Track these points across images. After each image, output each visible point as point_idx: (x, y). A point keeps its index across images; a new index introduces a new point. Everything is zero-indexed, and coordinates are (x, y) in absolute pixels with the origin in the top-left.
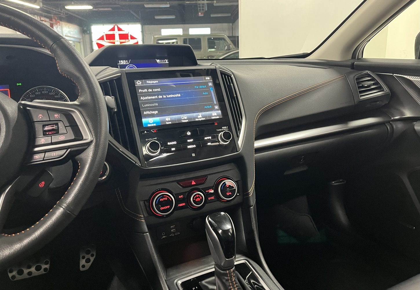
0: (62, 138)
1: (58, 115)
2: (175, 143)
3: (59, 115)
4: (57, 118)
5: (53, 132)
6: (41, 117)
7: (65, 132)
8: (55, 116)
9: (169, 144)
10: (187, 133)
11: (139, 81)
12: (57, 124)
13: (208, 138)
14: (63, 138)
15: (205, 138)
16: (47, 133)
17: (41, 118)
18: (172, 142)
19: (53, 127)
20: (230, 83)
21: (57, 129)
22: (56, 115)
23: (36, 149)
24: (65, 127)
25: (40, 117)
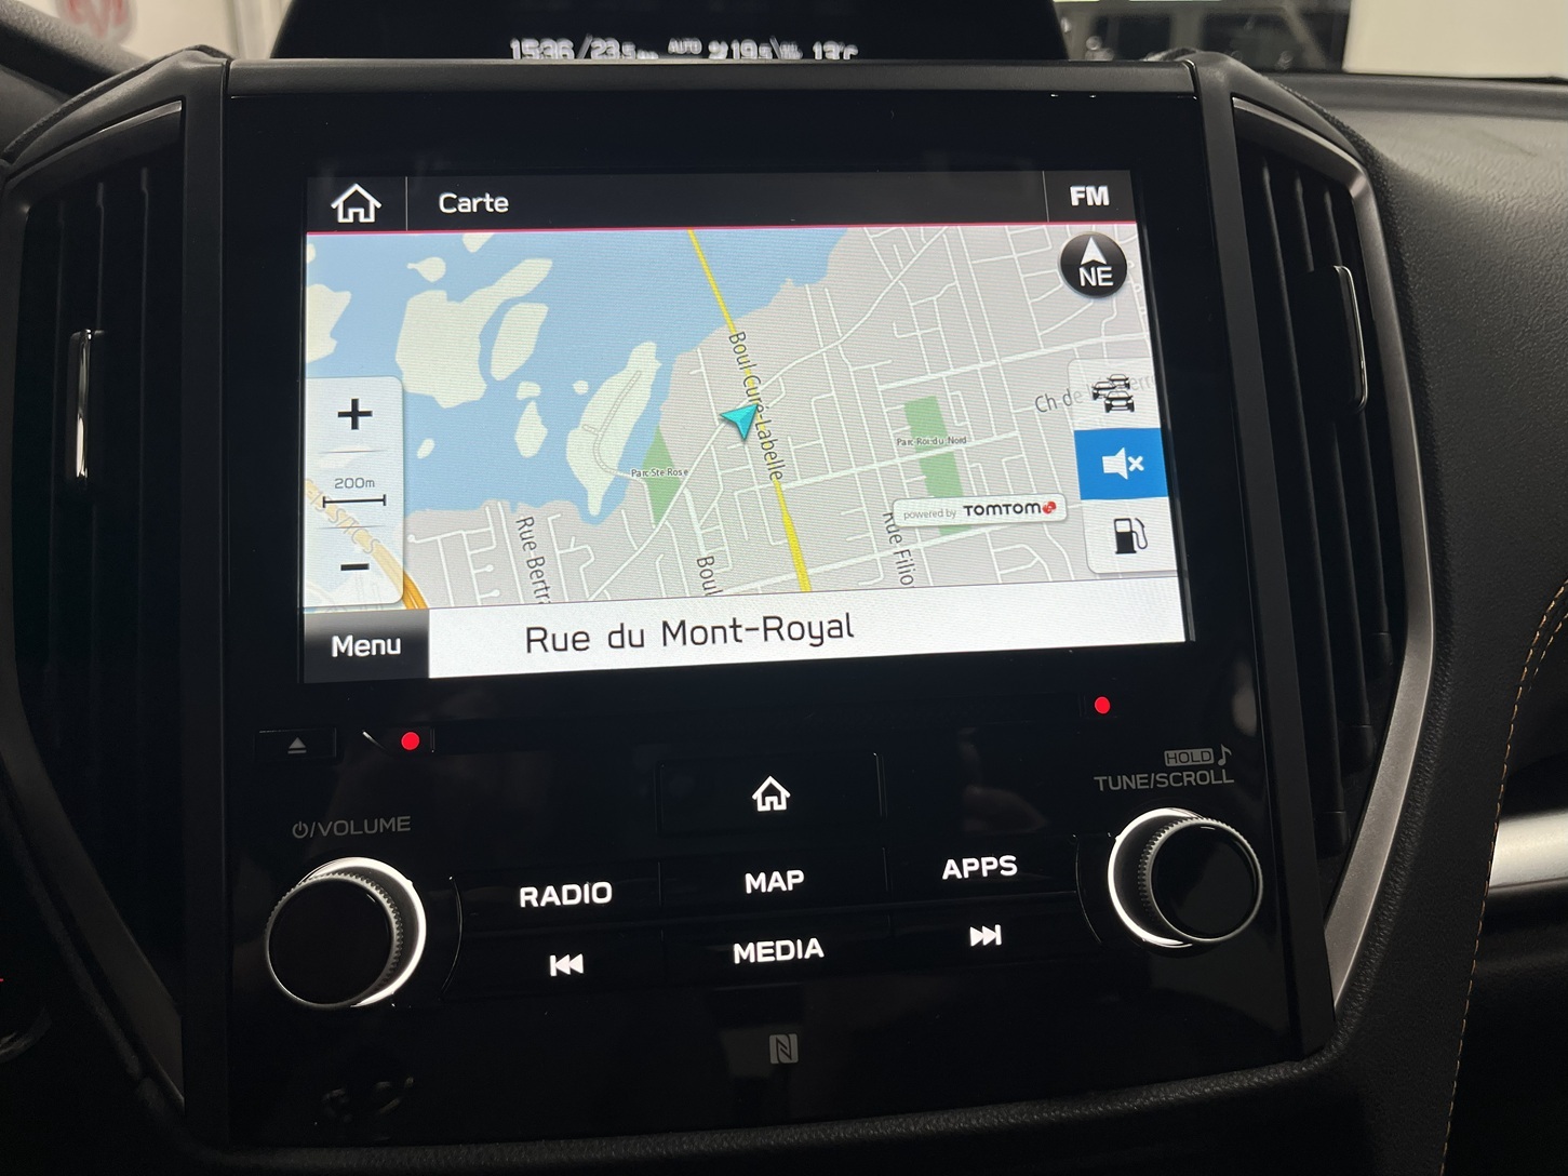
2: (596, 893)
9: (528, 896)
10: (757, 795)
11: (356, 187)
13: (987, 864)
15: (950, 869)
18: (565, 888)
20: (1325, 259)
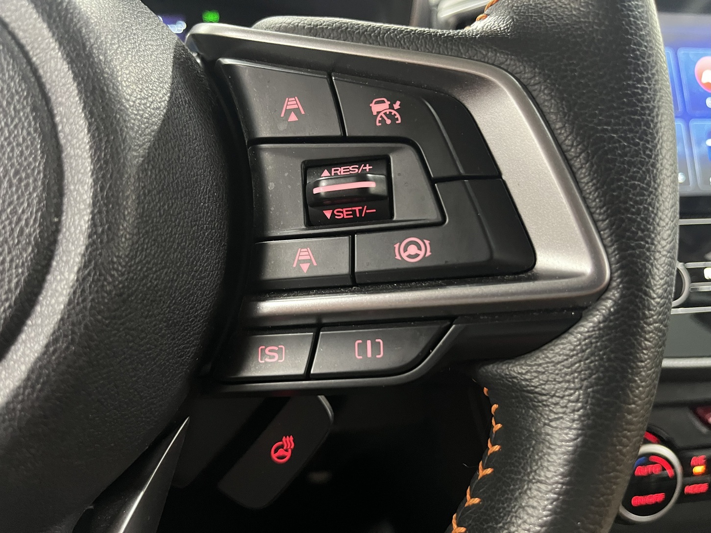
0: (412, 250)
1: (391, 107)
3: (397, 106)
4: (383, 121)
5: (357, 209)
6: (296, 111)
7: (433, 215)
8: (376, 108)
12: (382, 162)
14: (422, 253)
16: (328, 214)
17: (293, 118)
19: (362, 177)
21: (382, 189)
22: (380, 108)
23: (269, 307)
24: (432, 181)
25: (288, 112)
